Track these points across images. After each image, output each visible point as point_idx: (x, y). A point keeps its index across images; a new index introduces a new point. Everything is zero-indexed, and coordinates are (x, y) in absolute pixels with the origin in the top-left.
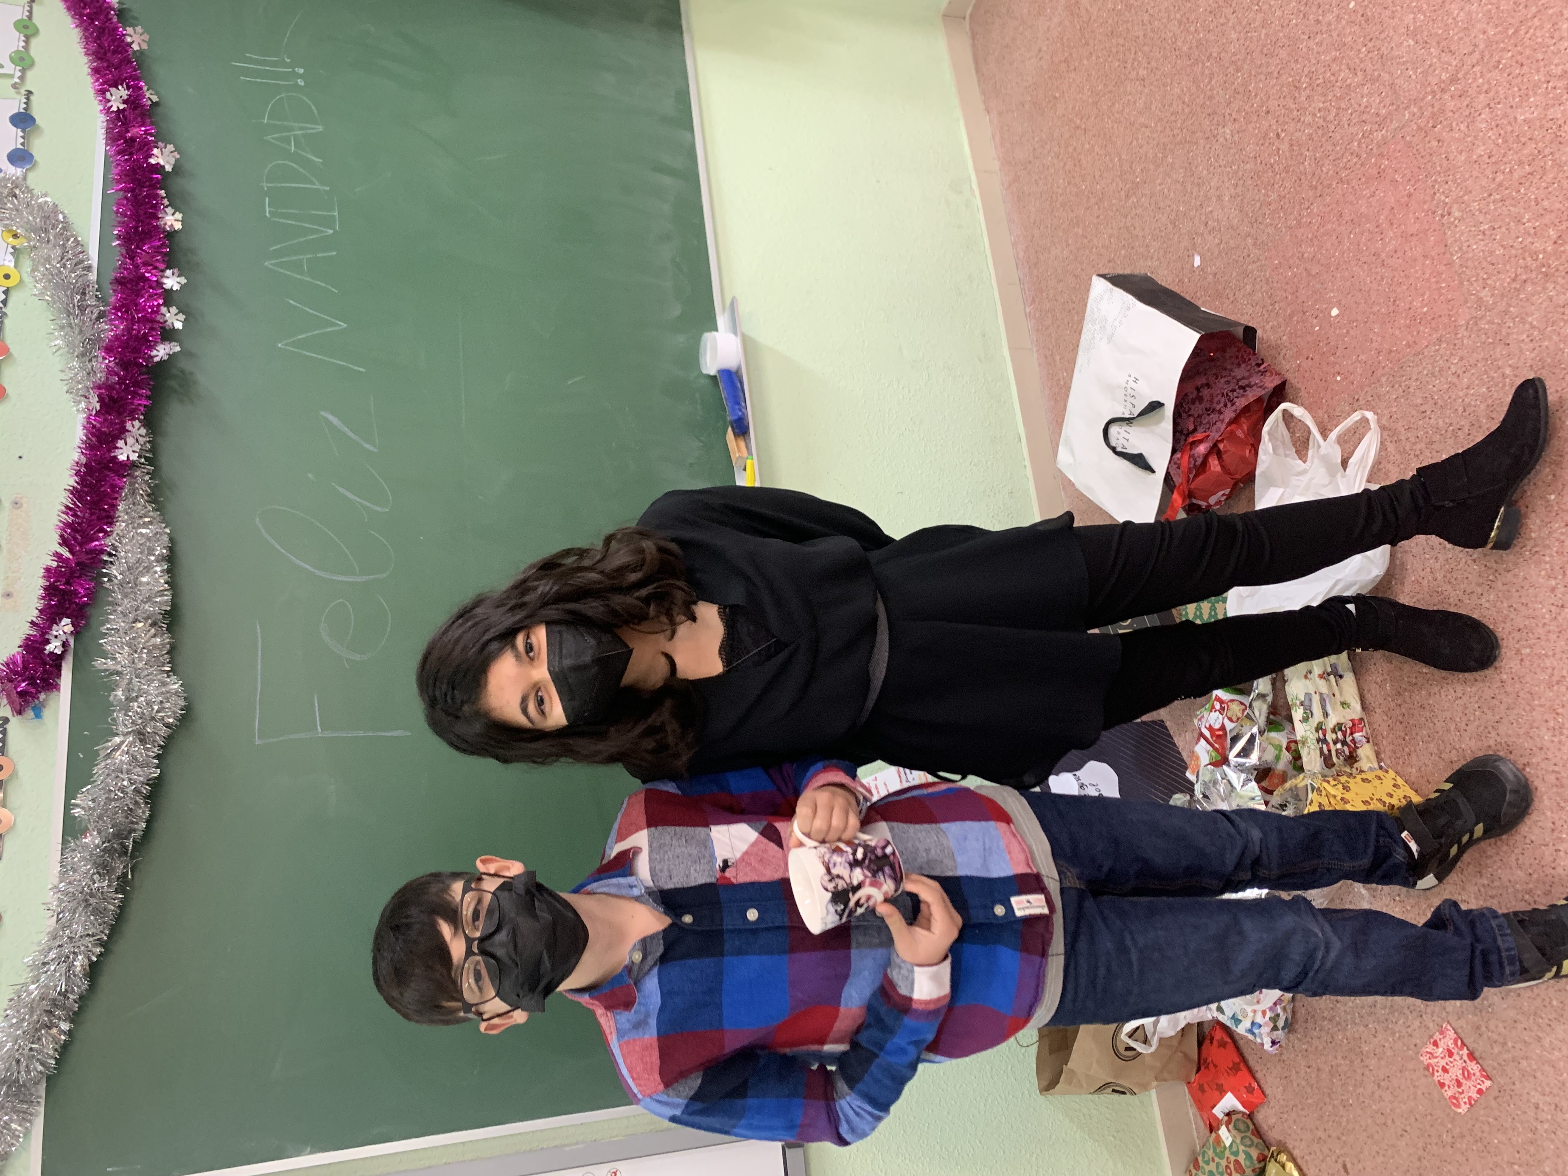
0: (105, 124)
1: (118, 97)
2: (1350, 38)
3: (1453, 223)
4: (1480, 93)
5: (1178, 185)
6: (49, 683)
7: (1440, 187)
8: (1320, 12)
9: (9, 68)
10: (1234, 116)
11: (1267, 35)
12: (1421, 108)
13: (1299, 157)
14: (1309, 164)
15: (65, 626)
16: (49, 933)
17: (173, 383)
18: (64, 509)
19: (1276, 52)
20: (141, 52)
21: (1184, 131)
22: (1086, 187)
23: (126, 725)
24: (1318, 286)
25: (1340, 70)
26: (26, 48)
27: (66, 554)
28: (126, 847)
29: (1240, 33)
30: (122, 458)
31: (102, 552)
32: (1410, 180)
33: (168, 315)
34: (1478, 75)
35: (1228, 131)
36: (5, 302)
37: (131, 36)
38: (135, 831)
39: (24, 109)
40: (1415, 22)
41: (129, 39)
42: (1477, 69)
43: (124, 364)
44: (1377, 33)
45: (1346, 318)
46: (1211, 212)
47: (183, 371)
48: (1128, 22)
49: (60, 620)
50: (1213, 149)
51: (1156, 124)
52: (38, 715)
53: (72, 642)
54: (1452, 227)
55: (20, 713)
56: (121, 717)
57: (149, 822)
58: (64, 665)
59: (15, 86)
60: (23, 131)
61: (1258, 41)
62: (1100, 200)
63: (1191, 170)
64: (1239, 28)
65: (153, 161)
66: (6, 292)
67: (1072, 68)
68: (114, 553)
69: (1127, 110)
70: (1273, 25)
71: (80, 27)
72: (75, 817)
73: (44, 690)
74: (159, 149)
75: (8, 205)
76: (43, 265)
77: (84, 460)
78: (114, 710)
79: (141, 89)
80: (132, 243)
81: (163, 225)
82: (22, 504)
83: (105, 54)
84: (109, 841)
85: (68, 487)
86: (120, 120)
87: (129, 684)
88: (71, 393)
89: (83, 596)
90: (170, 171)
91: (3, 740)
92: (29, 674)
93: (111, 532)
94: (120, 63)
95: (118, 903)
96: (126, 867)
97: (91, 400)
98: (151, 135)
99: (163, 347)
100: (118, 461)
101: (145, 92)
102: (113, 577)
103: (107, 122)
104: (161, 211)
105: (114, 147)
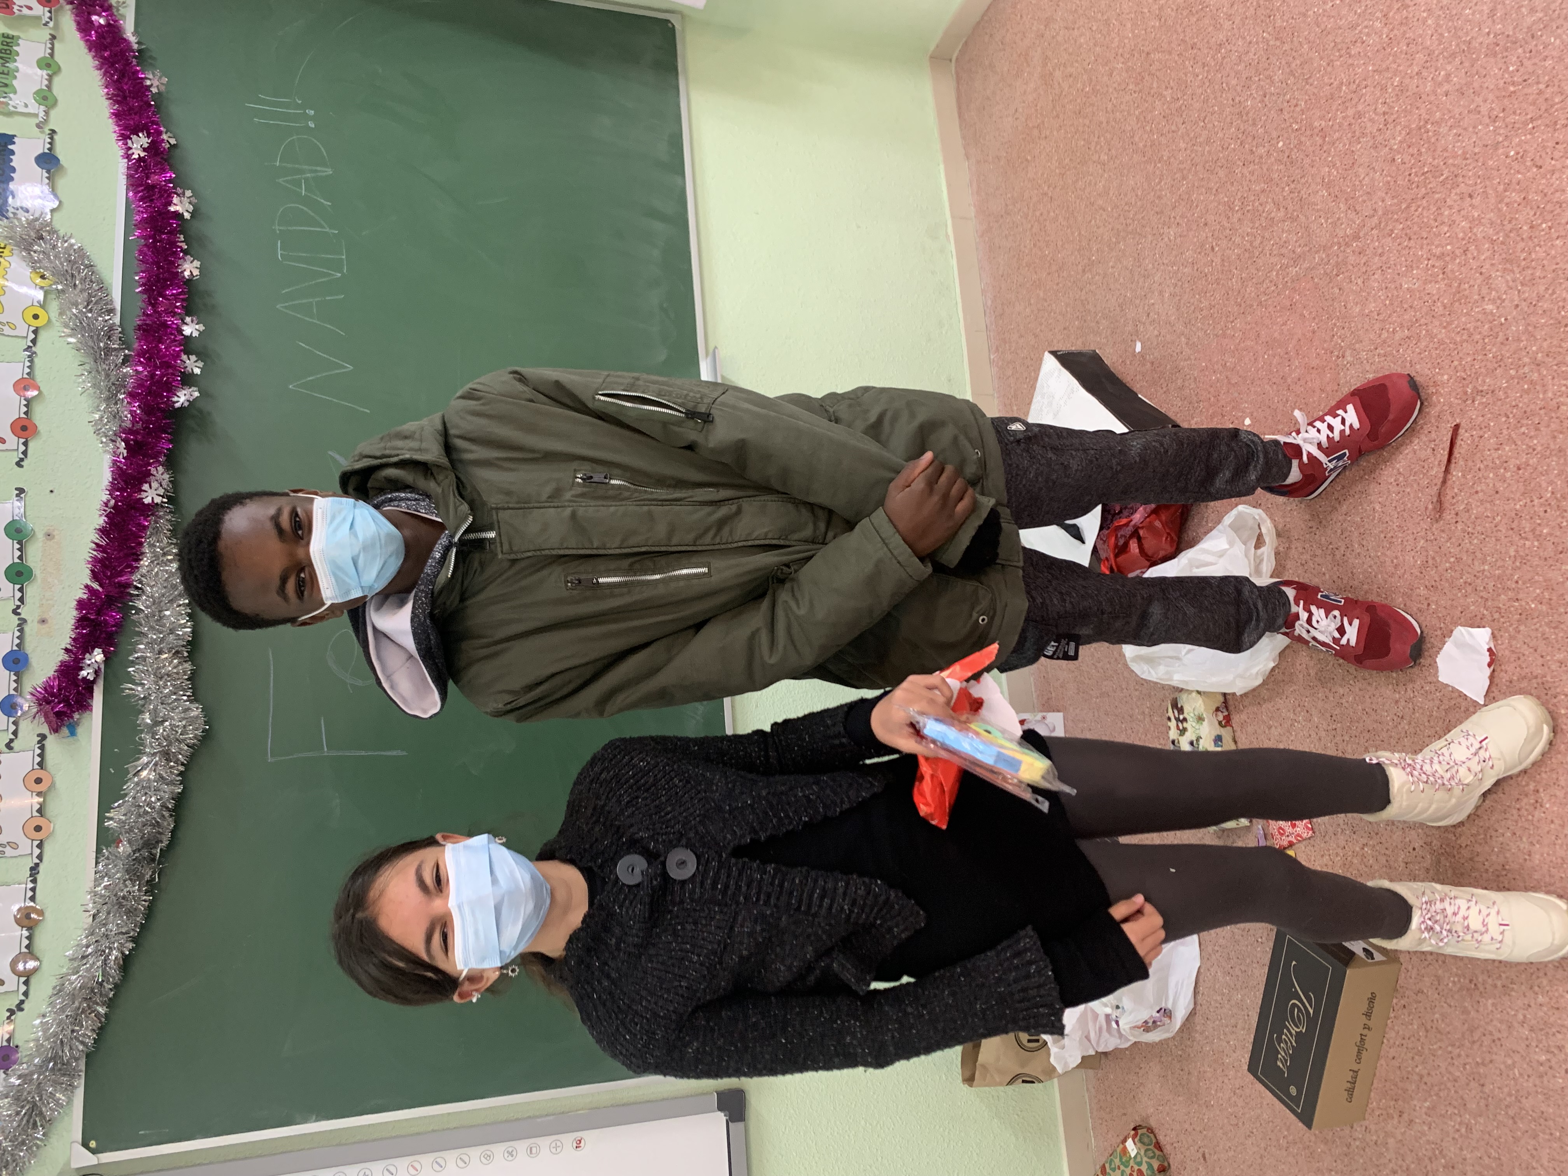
0: (126, 170)
1: (140, 143)
2: (1276, 176)
3: (1345, 366)
4: (1375, 254)
5: (1127, 272)
6: (82, 703)
7: (1338, 330)
8: (1254, 144)
9: (34, 107)
10: (1178, 220)
11: (1210, 152)
12: (1328, 255)
13: (1228, 273)
14: (1236, 282)
15: (98, 656)
16: (85, 930)
17: (191, 423)
18: (94, 546)
19: (1216, 170)
20: (159, 93)
21: (1136, 222)
22: (1049, 253)
23: (152, 747)
24: (1234, 394)
25: (1267, 202)
26: (49, 86)
27: (96, 586)
28: (155, 855)
29: (1187, 143)
30: (148, 501)
31: (129, 585)
32: (1314, 318)
33: (188, 361)
34: (1376, 238)
35: (1172, 233)
36: (34, 341)
37: (149, 79)
38: (162, 842)
39: (48, 149)
40: (1330, 176)
41: (148, 83)
42: (1375, 232)
43: (147, 409)
44: (1299, 176)
46: (1153, 305)
47: (201, 411)
49: (93, 649)
50: (1158, 246)
51: (1112, 210)
52: (73, 733)
53: (102, 667)
54: (1345, 369)
55: (56, 731)
56: (148, 739)
57: (173, 832)
58: (95, 688)
59: (38, 126)
60: (48, 172)
61: (1202, 156)
62: (1060, 269)
63: (1139, 261)
64: (1187, 139)
65: (172, 209)
66: (35, 332)
67: (1044, 136)
68: (140, 586)
69: (1088, 189)
70: (1215, 145)
71: (100, 69)
72: (108, 829)
73: (78, 711)
74: (178, 195)
75: (36, 247)
76: (70, 309)
77: (113, 502)
78: (142, 731)
79: (160, 133)
80: (154, 290)
81: (182, 272)
82: (54, 536)
83: (125, 98)
84: (139, 850)
85: (98, 527)
86: (141, 166)
87: (155, 709)
88: (99, 434)
89: (113, 626)
90: (189, 218)
91: (41, 755)
92: (65, 696)
93: (137, 568)
94: (140, 107)
95: (147, 904)
96: (154, 873)
97: (118, 444)
98: (170, 181)
99: (184, 392)
100: (143, 503)
101: (165, 137)
102: (140, 611)
103: (128, 168)
104: (180, 259)
105: (136, 193)
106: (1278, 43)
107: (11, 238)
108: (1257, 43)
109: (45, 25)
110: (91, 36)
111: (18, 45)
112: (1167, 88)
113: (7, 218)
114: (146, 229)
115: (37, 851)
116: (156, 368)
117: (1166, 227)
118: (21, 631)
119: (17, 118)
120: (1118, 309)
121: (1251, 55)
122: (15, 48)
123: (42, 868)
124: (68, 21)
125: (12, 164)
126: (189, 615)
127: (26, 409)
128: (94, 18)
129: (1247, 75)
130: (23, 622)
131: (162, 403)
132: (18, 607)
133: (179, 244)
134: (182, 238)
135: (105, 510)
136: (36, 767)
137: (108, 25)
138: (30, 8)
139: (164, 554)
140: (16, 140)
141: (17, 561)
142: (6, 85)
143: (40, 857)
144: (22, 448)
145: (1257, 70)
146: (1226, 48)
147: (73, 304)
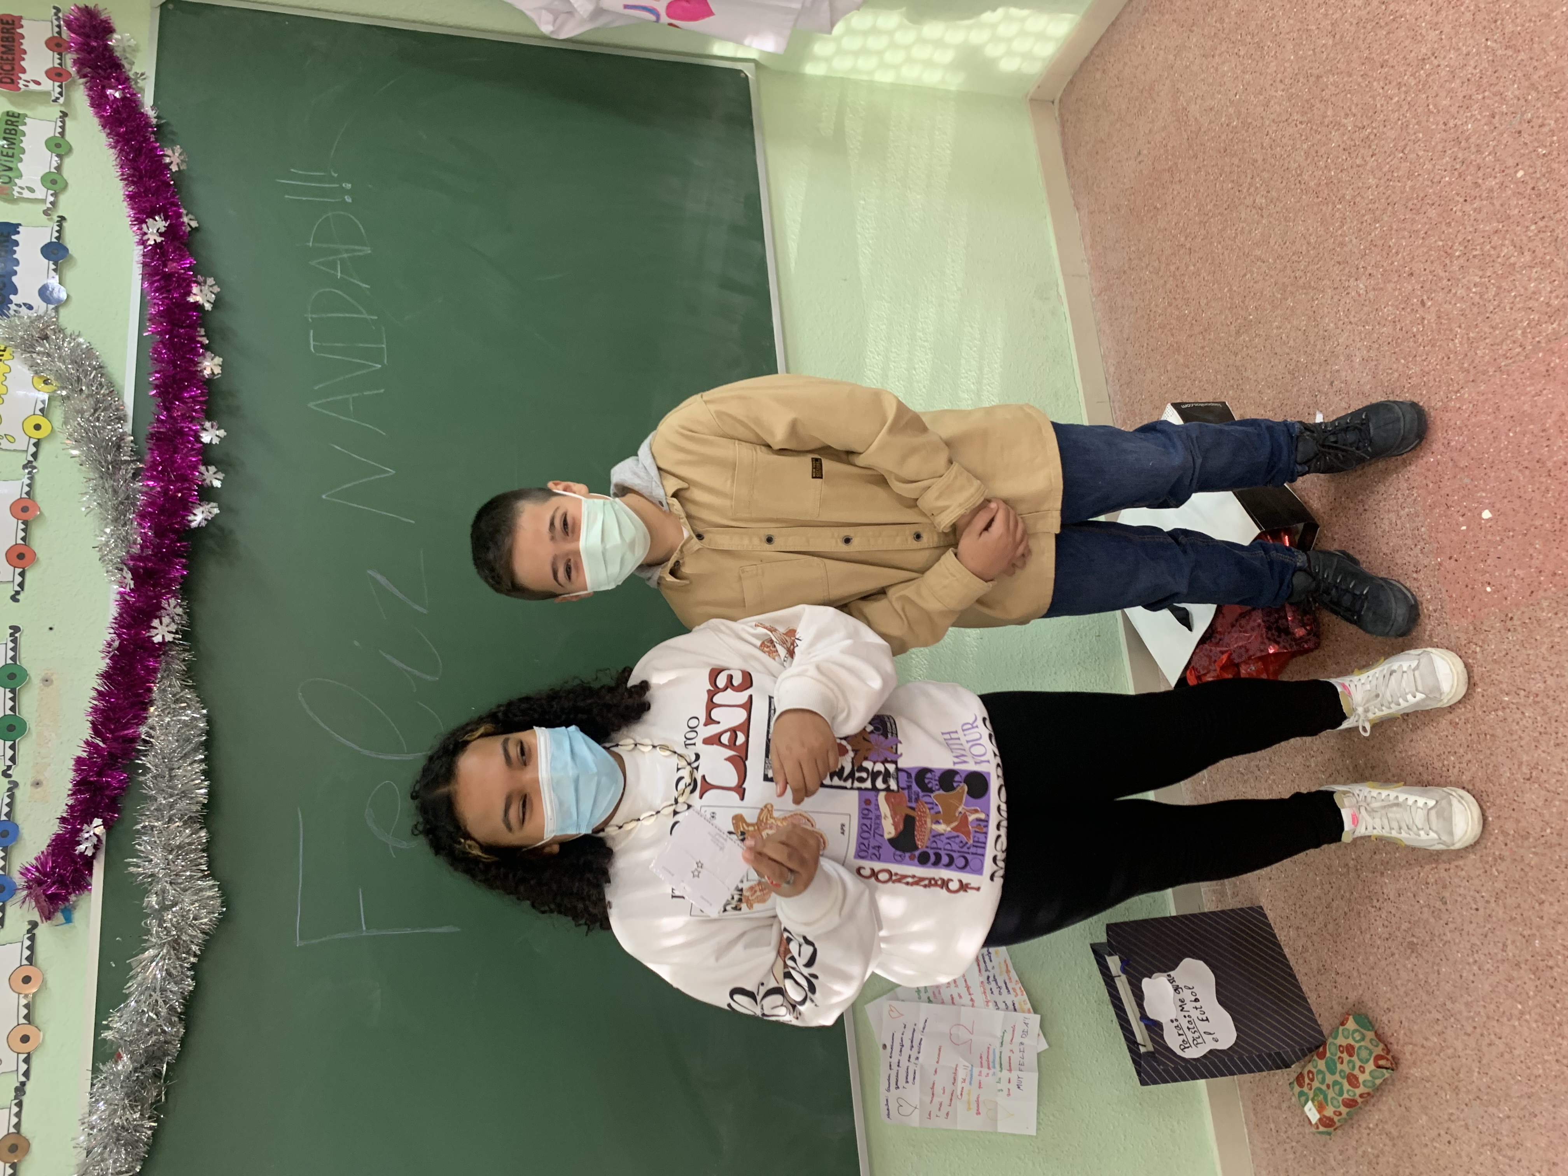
0: (141, 258)
1: (156, 226)
2: (1516, 211)
5: (1300, 333)
6: (81, 883)
8: (1480, 174)
9: (41, 192)
10: (1370, 270)
11: (1413, 188)
13: (1448, 332)
14: (1461, 343)
15: (97, 827)
16: (78, 1169)
17: (210, 543)
18: (95, 694)
19: (1423, 210)
20: (180, 172)
21: (1309, 275)
22: (1190, 313)
23: (159, 937)
24: (1467, 481)
25: (1503, 245)
26: (59, 168)
27: (97, 742)
28: (161, 1073)
29: (1380, 179)
30: (157, 639)
31: (134, 739)
33: (206, 473)
35: (1361, 286)
36: (35, 455)
37: (169, 156)
38: (169, 1054)
39: (56, 238)
41: (167, 160)
43: (160, 532)
44: (1552, 211)
45: (1499, 523)
46: (1338, 371)
47: (221, 529)
48: (1244, 141)
49: (92, 819)
50: (1342, 302)
51: (1275, 261)
52: (68, 920)
53: (104, 839)
55: (48, 918)
56: (155, 926)
57: (183, 1041)
58: (95, 862)
59: (46, 212)
60: (55, 264)
61: (1402, 193)
62: (1206, 330)
63: (1315, 320)
64: (1379, 174)
65: (191, 299)
66: (37, 445)
67: (1177, 180)
68: (147, 738)
69: (1240, 238)
70: (1421, 179)
71: (115, 147)
72: (105, 1040)
73: (74, 892)
74: (199, 283)
75: (38, 349)
76: (75, 420)
77: (116, 644)
78: (148, 916)
79: (180, 215)
80: (169, 393)
81: (201, 371)
82: (52, 681)
83: (141, 178)
84: (142, 1067)
85: (100, 671)
86: (157, 254)
87: (164, 891)
88: (104, 561)
89: (115, 789)
90: (210, 309)
91: (31, 948)
92: (60, 875)
93: (146, 718)
94: (158, 188)
95: (149, 1132)
96: (159, 1095)
97: (124, 574)
98: (189, 269)
99: (201, 509)
100: (153, 642)
101: (185, 219)
102: (146, 770)
103: (144, 255)
104: (200, 355)
105: (151, 284)
106: (1510, 52)
107: (11, 339)
108: (1478, 53)
109: (55, 101)
110: (105, 110)
111: (25, 124)
112: (1347, 115)
113: (8, 317)
114: (162, 323)
115: (23, 1067)
116: (171, 482)
117: (1352, 280)
118: (12, 796)
119: (23, 205)
120: (1288, 377)
121: (1470, 69)
122: (20, 127)
123: (28, 1088)
124: (80, 97)
125: (15, 256)
126: (204, 772)
127: (23, 534)
128: (109, 92)
129: (1464, 94)
130: (15, 785)
131: (176, 523)
132: (9, 768)
133: (199, 339)
134: (202, 332)
135: (109, 652)
136: (25, 962)
137: (124, 99)
138: (38, 83)
139: (176, 701)
140: (20, 229)
141: (8, 712)
142: (10, 169)
143: (27, 1074)
144: (18, 579)
145: (1479, 86)
146: (1431, 63)
147: (78, 412)
